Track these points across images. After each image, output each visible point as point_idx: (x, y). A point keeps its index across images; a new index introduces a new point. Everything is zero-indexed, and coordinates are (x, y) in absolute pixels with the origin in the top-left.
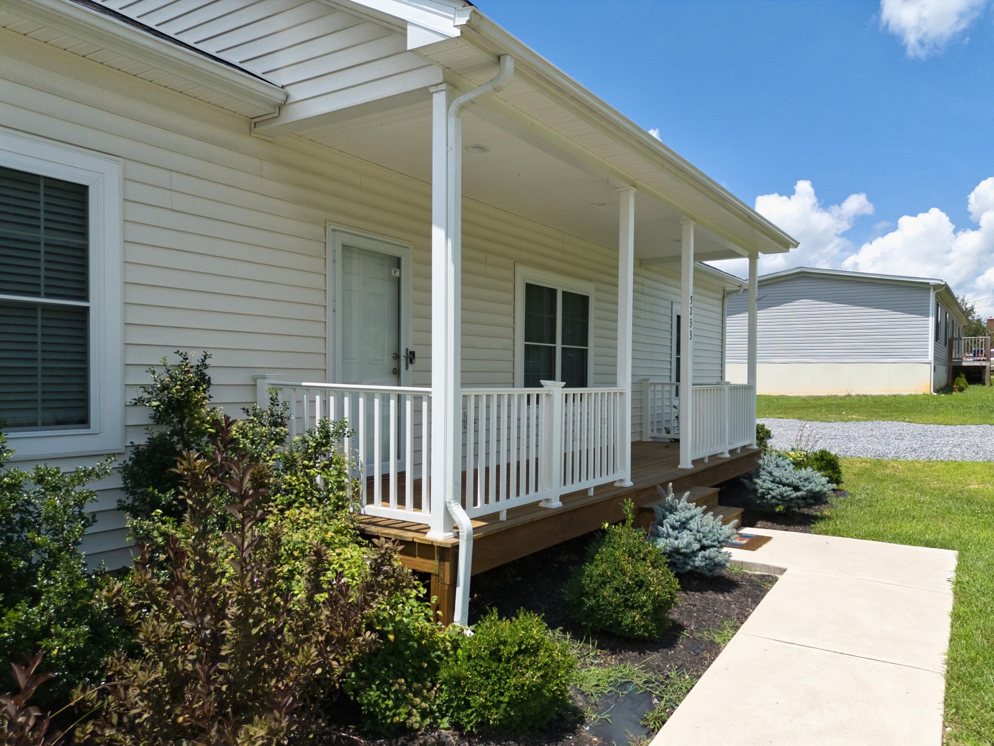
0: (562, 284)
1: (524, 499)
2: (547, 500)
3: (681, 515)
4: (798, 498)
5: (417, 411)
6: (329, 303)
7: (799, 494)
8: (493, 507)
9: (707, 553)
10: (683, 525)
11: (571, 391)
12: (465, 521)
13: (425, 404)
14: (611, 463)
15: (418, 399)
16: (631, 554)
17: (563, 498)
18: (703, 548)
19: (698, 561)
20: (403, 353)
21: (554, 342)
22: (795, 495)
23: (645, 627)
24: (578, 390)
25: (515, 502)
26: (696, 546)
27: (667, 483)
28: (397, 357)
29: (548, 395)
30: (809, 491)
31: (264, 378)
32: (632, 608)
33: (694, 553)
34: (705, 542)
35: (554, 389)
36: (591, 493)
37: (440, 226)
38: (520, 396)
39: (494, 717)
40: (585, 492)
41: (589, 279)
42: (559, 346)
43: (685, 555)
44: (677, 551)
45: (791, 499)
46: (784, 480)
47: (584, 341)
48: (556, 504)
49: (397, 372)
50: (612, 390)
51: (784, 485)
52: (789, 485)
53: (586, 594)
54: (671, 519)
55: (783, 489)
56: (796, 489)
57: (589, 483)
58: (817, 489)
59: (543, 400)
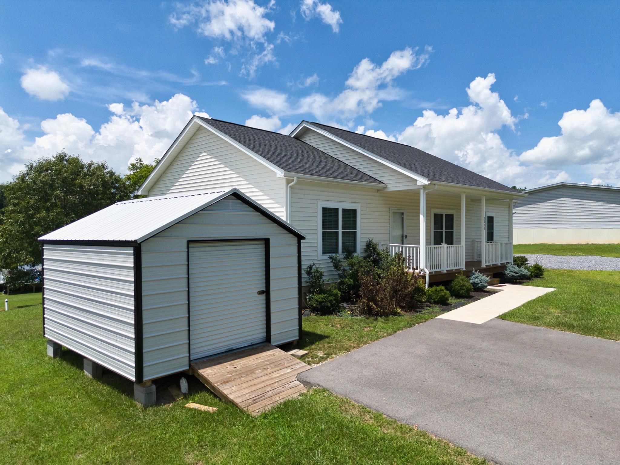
0: (444, 212)
1: (438, 270)
2: (443, 271)
3: (476, 275)
4: (517, 276)
5: (417, 250)
6: (390, 226)
7: (517, 275)
8: (432, 271)
9: (482, 283)
10: (477, 277)
11: (449, 246)
12: (427, 272)
13: (418, 249)
14: (460, 264)
15: (417, 248)
16: (462, 280)
17: (447, 271)
18: (481, 282)
19: (480, 285)
20: (404, 236)
21: (442, 230)
22: (516, 275)
23: (465, 294)
24: (450, 246)
25: (436, 270)
26: (480, 282)
27: (477, 270)
28: (402, 237)
29: (443, 247)
30: (521, 274)
31: (380, 243)
32: (462, 290)
33: (479, 283)
34: (482, 281)
35: (444, 245)
36: (454, 271)
37: (422, 215)
38: (433, 247)
39: (436, 300)
40: (452, 270)
41: (454, 209)
42: (444, 231)
43: (477, 284)
44: (474, 283)
45: (515, 276)
46: (513, 271)
47: (452, 229)
48: (445, 272)
49: (402, 240)
50: (459, 245)
51: (513, 272)
52: (514, 272)
53: (453, 287)
54: (474, 276)
55: (513, 273)
56: (517, 273)
57: (454, 268)
58: (523, 274)
59: (442, 248)
